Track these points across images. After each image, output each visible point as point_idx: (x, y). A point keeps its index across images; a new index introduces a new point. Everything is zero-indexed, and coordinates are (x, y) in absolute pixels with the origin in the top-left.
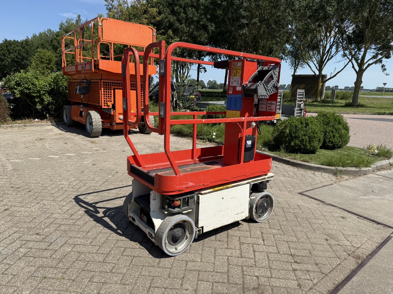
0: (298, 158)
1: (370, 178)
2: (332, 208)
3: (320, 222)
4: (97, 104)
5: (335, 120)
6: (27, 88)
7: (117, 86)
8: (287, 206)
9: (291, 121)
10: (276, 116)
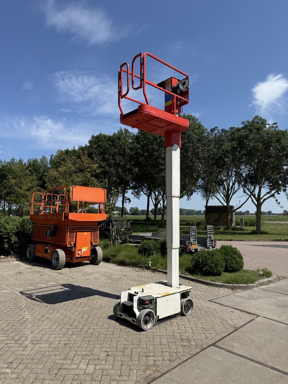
0: (208, 279)
1: (255, 290)
2: (227, 307)
4: (64, 244)
5: (232, 251)
7: (78, 230)
8: (202, 307)
9: (202, 253)
10: (194, 246)
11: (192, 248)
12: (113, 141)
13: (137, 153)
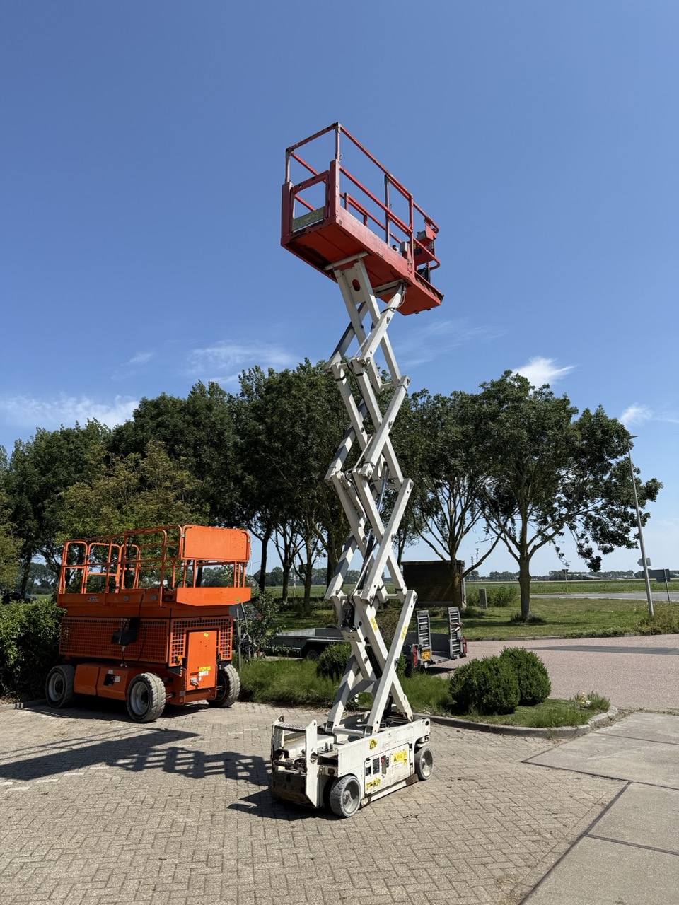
0: (498, 721)
1: (591, 737)
3: (558, 784)
4: (162, 662)
7: (192, 626)
10: (426, 655)
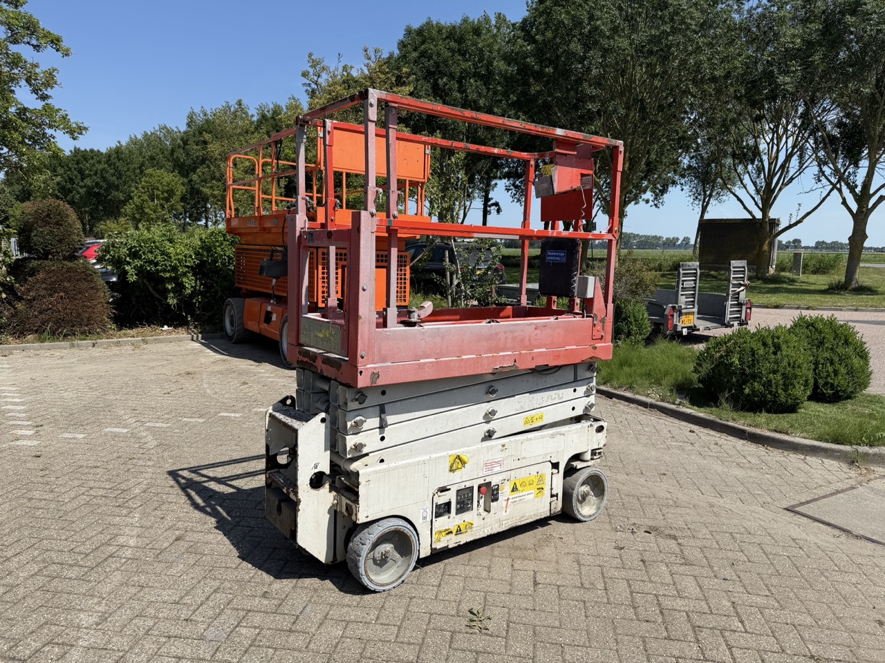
0: (762, 424)
2: (871, 545)
3: (854, 580)
5: (836, 336)
6: (151, 262)
8: (768, 539)
9: (742, 340)
10: (686, 319)
11: (680, 325)
12: (460, 40)
13: (524, 70)
